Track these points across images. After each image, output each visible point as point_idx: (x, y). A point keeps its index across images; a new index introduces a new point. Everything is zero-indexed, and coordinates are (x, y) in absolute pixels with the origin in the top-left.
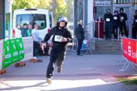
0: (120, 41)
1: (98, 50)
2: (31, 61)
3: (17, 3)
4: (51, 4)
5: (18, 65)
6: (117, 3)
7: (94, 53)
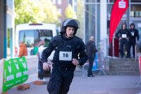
0: (137, 60)
1: (112, 71)
2: (36, 83)
3: (21, 17)
4: (59, 17)
5: (20, 88)
6: (134, 17)
7: (108, 74)
